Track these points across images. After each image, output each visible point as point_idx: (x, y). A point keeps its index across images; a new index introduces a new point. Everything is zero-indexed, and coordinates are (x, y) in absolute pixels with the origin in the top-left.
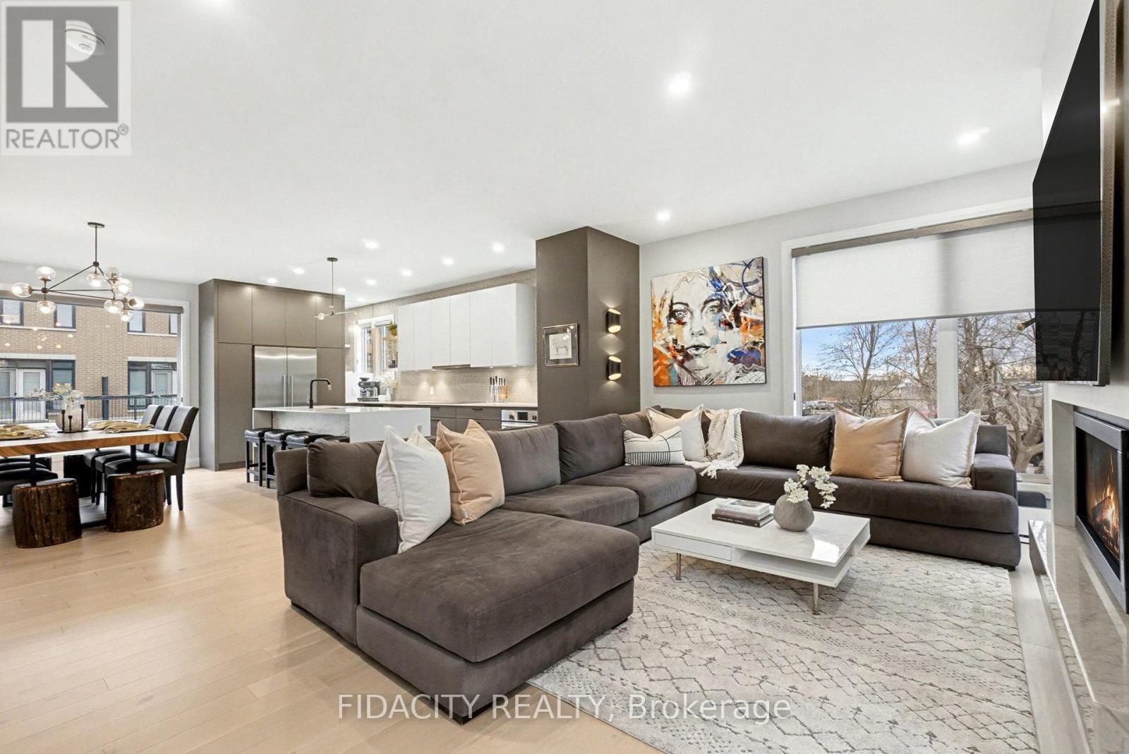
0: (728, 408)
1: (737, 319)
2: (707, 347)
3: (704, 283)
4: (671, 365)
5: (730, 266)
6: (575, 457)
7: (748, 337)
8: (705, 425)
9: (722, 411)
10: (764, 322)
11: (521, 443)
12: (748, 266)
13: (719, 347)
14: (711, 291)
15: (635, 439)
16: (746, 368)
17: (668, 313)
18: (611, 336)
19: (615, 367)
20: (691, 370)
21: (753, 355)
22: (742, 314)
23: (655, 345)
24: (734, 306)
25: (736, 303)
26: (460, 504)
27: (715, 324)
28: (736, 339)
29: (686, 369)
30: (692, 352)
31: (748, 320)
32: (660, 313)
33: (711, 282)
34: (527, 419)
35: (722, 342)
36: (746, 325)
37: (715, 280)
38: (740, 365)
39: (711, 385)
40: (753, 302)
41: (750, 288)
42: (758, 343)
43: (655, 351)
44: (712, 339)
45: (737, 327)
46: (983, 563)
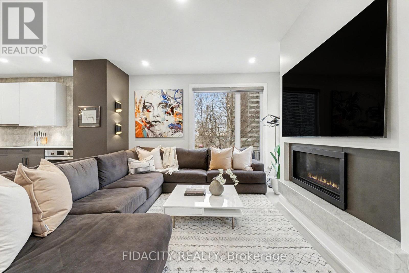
0: (170, 147)
1: (172, 111)
2: (160, 122)
3: (159, 96)
4: (144, 128)
5: (170, 90)
6: (107, 174)
7: (177, 119)
8: (162, 154)
9: (168, 148)
10: (183, 114)
11: (76, 170)
12: (177, 91)
13: (165, 122)
14: (162, 99)
15: (134, 162)
16: (176, 131)
17: (143, 106)
18: (116, 114)
19: (119, 128)
20: (153, 131)
21: (179, 126)
22: (174, 110)
23: (136, 120)
24: (171, 107)
25: (172, 105)
26: (40, 221)
27: (163, 113)
28: (172, 119)
29: (151, 131)
30: (153, 123)
31: (177, 112)
32: (139, 106)
33: (162, 96)
34: (64, 155)
35: (166, 121)
36: (176, 114)
37: (164, 95)
38: (173, 130)
39: (162, 137)
40: (179, 106)
41: (178, 100)
42: (180, 121)
43: (136, 122)
44: (162, 119)
45: (172, 115)
46: (258, 194)
